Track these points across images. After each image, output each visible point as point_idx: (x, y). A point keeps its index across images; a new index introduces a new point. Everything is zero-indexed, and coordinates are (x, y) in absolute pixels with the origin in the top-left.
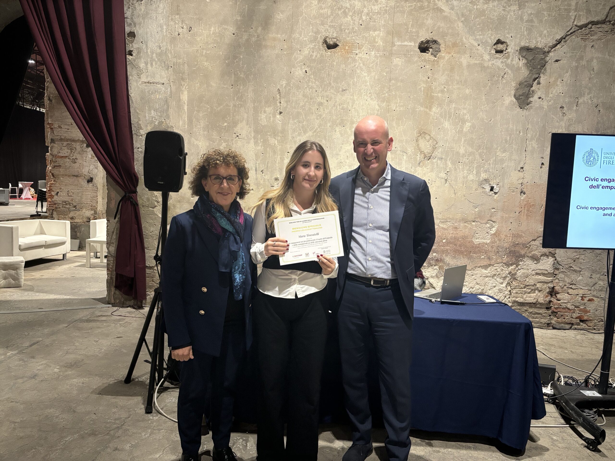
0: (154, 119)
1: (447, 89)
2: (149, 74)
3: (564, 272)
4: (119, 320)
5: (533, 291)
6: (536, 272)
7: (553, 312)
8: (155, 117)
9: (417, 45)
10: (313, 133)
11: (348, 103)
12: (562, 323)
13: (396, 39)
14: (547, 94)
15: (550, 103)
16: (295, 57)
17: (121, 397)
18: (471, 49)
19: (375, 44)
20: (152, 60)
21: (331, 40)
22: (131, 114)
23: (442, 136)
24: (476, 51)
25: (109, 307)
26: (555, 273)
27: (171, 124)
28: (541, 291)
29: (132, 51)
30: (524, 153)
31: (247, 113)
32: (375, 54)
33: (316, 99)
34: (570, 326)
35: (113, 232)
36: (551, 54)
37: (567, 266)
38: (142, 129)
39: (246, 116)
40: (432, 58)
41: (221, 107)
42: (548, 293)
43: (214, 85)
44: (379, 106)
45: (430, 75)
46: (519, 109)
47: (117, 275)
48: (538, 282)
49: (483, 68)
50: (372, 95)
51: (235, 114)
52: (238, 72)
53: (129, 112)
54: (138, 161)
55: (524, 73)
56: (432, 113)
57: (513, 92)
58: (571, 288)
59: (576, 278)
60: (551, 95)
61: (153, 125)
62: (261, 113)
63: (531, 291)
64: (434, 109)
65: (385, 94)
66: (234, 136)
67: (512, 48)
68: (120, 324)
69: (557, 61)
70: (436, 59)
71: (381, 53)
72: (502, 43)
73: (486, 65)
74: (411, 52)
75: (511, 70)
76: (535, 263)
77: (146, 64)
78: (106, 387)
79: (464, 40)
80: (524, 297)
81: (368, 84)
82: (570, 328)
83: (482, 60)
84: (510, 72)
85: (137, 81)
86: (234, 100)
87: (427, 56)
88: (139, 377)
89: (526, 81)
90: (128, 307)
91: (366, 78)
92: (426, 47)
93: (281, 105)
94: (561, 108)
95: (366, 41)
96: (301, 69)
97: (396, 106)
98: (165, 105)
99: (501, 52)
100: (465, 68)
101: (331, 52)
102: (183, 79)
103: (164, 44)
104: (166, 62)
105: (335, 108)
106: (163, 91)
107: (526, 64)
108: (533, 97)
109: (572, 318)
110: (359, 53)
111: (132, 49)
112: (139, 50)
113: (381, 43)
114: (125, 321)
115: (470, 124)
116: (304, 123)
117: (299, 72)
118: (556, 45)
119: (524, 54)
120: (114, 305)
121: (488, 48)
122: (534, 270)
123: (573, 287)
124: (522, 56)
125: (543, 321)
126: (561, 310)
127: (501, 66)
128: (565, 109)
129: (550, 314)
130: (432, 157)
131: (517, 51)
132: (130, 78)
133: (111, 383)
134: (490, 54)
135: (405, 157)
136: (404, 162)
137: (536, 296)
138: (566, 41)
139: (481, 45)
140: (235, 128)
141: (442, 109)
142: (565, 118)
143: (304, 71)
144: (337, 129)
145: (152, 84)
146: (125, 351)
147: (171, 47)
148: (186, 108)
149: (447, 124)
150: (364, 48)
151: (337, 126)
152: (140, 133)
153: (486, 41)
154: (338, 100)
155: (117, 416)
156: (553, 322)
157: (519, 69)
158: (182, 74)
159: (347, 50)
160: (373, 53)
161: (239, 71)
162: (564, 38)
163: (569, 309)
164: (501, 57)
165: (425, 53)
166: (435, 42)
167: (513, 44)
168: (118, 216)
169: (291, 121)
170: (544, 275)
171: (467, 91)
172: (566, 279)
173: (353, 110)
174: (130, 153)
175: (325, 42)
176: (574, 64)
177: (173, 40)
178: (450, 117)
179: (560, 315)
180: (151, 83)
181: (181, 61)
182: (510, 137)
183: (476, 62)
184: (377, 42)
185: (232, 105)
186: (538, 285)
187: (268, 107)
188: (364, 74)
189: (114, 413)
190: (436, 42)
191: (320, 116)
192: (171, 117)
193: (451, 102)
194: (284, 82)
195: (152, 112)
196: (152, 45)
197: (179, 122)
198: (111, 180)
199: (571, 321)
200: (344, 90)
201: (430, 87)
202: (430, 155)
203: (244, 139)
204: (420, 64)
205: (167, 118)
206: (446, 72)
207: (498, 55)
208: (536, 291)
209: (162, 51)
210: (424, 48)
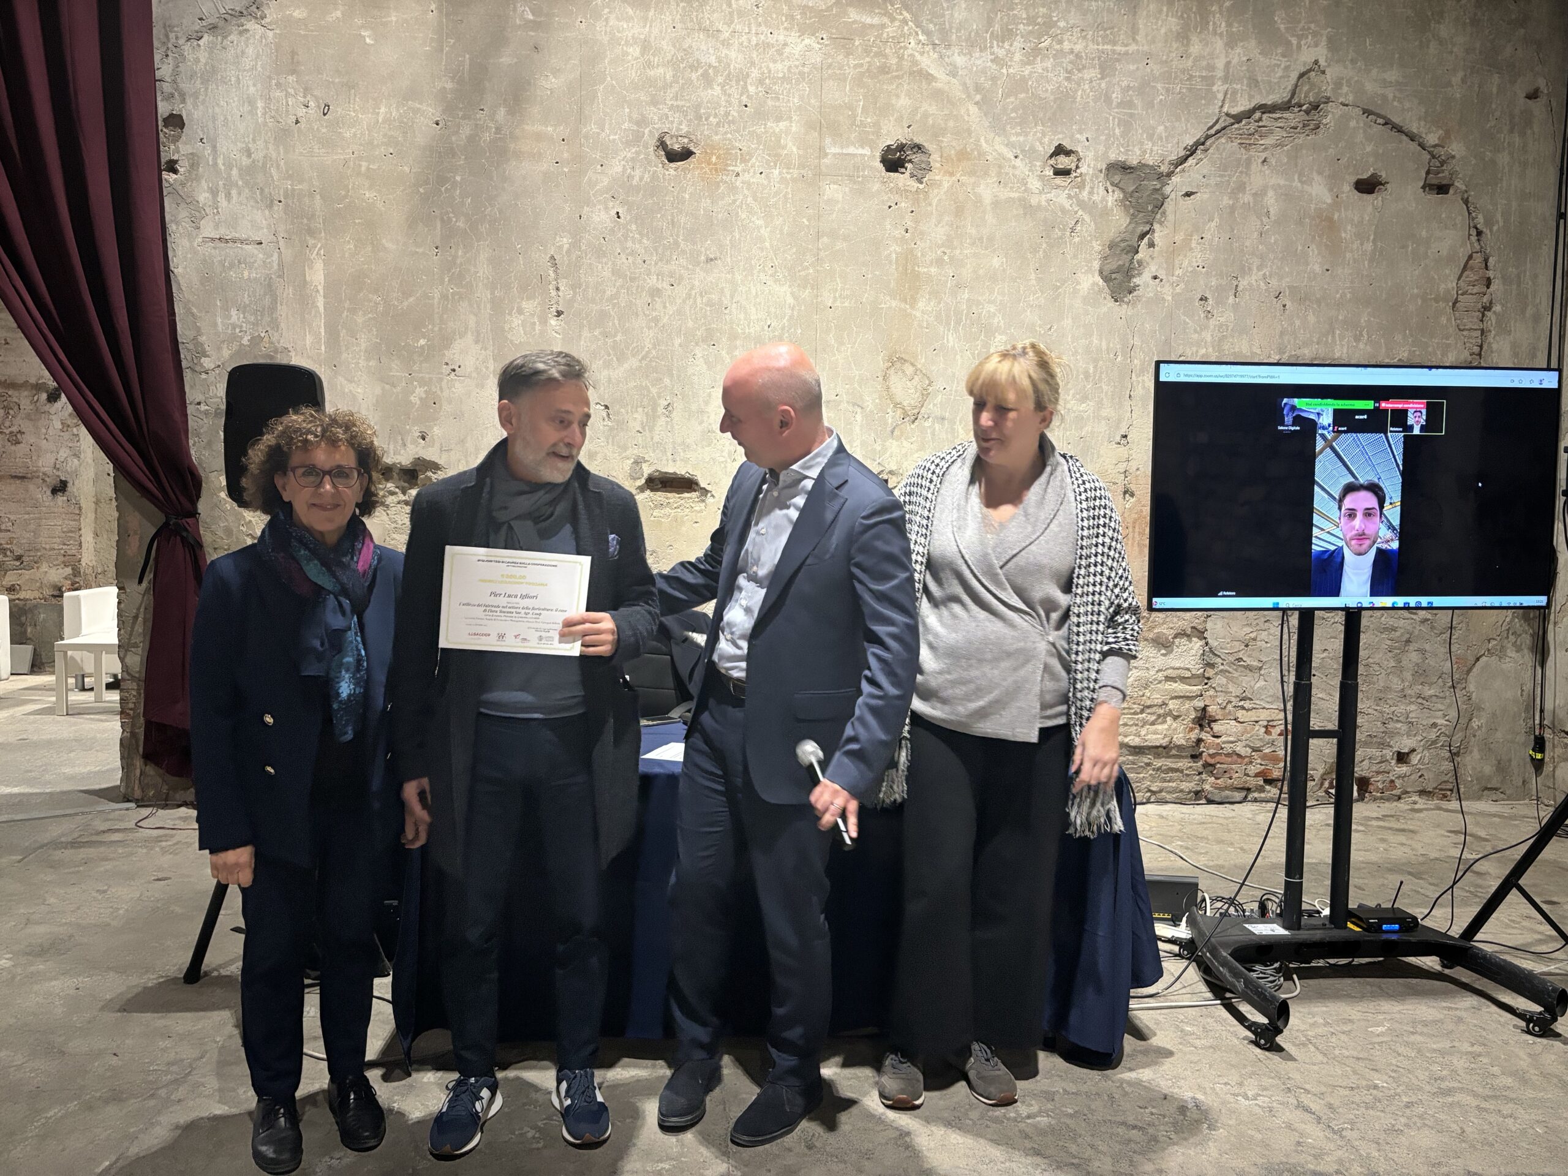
0: (237, 330)
1: (950, 257)
2: (223, 218)
3: (1227, 671)
4: (158, 839)
5: (1161, 718)
6: (1165, 673)
7: (1206, 765)
8: (241, 327)
9: (878, 155)
10: (640, 361)
11: (722, 289)
12: (1226, 788)
13: (828, 140)
14: (1170, 271)
15: (1178, 290)
16: (590, 179)
17: (179, 1014)
18: (1000, 167)
19: (780, 151)
20: (229, 184)
21: (675, 140)
22: (177, 319)
23: (942, 366)
24: (1011, 171)
25: (127, 809)
26: (1207, 675)
27: (283, 343)
28: (1179, 716)
29: (176, 162)
30: (1127, 403)
31: (476, 315)
32: (780, 173)
33: (644, 280)
34: (1243, 794)
35: (136, 617)
36: (1175, 179)
37: (1232, 658)
38: (208, 356)
39: (472, 321)
40: (913, 184)
41: (411, 299)
42: (1194, 721)
43: (390, 245)
44: (796, 298)
45: (910, 224)
46: (1110, 303)
47: (149, 725)
48: (1172, 698)
49: (1029, 209)
50: (776, 272)
51: (445, 316)
52: (451, 215)
53: (172, 313)
54: (198, 435)
55: (1120, 221)
56: (918, 314)
57: (1096, 265)
58: (1243, 708)
59: (1253, 683)
60: (1178, 272)
61: (235, 346)
62: (510, 314)
63: (1156, 720)
64: (921, 305)
65: (807, 268)
66: (446, 369)
67: (1089, 166)
68: (162, 848)
69: (1188, 194)
70: (921, 186)
71: (795, 173)
72: (1068, 153)
73: (1034, 201)
74: (863, 170)
75: (1090, 214)
76: (1163, 655)
77: (214, 193)
78: (137, 995)
79: (984, 145)
80: (1143, 733)
81: (767, 244)
82: (1244, 800)
83: (1025, 190)
84: (1087, 218)
85: (190, 237)
86: (442, 282)
87: (901, 179)
88: (220, 966)
89: (1123, 240)
90: (179, 806)
91: (762, 231)
92: (899, 158)
93: (560, 293)
94: (1201, 299)
95: (759, 143)
96: (606, 208)
97: (835, 297)
98: (265, 295)
99: (1065, 173)
100: (989, 208)
101: (676, 169)
102: (311, 232)
103: (260, 143)
104: (266, 190)
105: (690, 302)
106: (259, 262)
107: (1121, 201)
108: (1140, 274)
109: (1248, 775)
110: (744, 171)
111: (175, 158)
112: (195, 161)
113: (795, 149)
114: (174, 840)
115: (1004, 338)
116: (618, 338)
117: (600, 217)
118: (1185, 159)
119: (1117, 178)
120: (141, 803)
121: (1038, 164)
122: (1161, 670)
123: (1247, 704)
124: (1112, 184)
125: (1186, 786)
126: (1223, 758)
127: (1067, 206)
128: (1210, 301)
129: (1201, 770)
130: (920, 416)
131: (1101, 171)
132: (171, 227)
133: (150, 985)
134: (1041, 178)
135: (859, 417)
136: (857, 429)
137: (1168, 730)
138: (1206, 150)
139: (1021, 156)
140: (446, 352)
141: (939, 303)
142: (1212, 322)
143: (613, 213)
144: (698, 352)
145: (230, 244)
146: (178, 910)
147: (279, 153)
148: (320, 303)
149: (951, 340)
150: (754, 160)
151: (697, 344)
152: (201, 365)
153: (1033, 150)
154: (697, 283)
155: (172, 1056)
156: (1207, 787)
157: (1106, 212)
158: (309, 219)
159: (715, 164)
160: (776, 172)
161: (453, 212)
162: (1203, 144)
163: (1239, 756)
164: (1066, 184)
165: (896, 174)
166: (918, 148)
167: (1091, 155)
168: (149, 576)
169: (586, 333)
170: (1183, 679)
171: (996, 262)
172: (1231, 688)
173: (734, 305)
174: (177, 416)
175: (662, 144)
176: (1226, 201)
177: (282, 136)
178: (958, 322)
179: (1221, 771)
180: (227, 241)
181: (304, 187)
182: (1095, 367)
183: (1013, 195)
184: (784, 147)
185: (437, 295)
186: (1173, 705)
187: (528, 299)
188: (757, 222)
189: (164, 1050)
190: (920, 148)
191: (656, 320)
192: (283, 325)
193: (959, 286)
194: (565, 240)
195: (234, 312)
196: (229, 148)
197: (304, 340)
198: (125, 484)
199: (1246, 782)
200: (711, 260)
201: (912, 251)
202: (916, 411)
203: (469, 377)
204: (886, 198)
205: (272, 329)
206: (947, 218)
207: (1059, 180)
208: (1168, 718)
209: (253, 162)
210: (893, 161)
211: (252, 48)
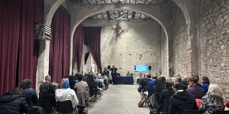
9: (129, 54)
33: (119, 60)
43: (109, 59)
52: (112, 58)
57: (139, 59)
60: (143, 59)
65: (126, 59)
69: (143, 56)
70: (131, 56)
71: (126, 55)
72: (137, 54)
103: (104, 55)
110: (123, 55)
111: (101, 56)
115: (135, 62)
119: (140, 55)
130: (131, 65)
143: (118, 57)
162: (144, 53)
171: (134, 59)
175: (120, 54)
180: (103, 59)
181: (106, 57)
183: (135, 56)
195: (103, 62)
200: (122, 59)
211: (104, 51)
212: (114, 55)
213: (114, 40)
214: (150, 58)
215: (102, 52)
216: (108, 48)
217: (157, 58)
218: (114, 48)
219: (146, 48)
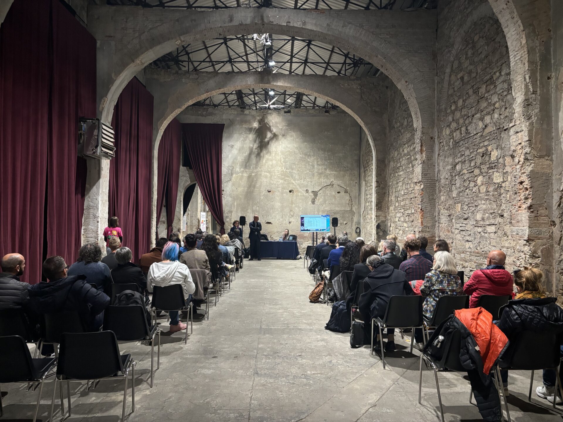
0: (228, 209)
10: (266, 211)
11: (274, 204)
13: (284, 190)
14: (318, 201)
16: (261, 194)
20: (228, 196)
22: (223, 208)
23: (295, 211)
24: (302, 192)
33: (266, 204)
36: (319, 192)
38: (225, 212)
39: (250, 208)
41: (244, 206)
43: (242, 200)
44: (281, 205)
45: (292, 197)
46: (312, 205)
49: (304, 196)
52: (248, 198)
55: (313, 197)
56: (293, 206)
57: (311, 201)
65: (282, 202)
67: (310, 191)
70: (293, 194)
74: (287, 192)
79: (299, 190)
84: (310, 197)
86: (247, 204)
87: (291, 193)
89: (313, 199)
93: (258, 205)
95: (277, 190)
97: (285, 205)
98: (231, 206)
99: (307, 192)
100: (300, 196)
104: (231, 196)
105: (271, 206)
106: (230, 203)
108: (315, 202)
110: (276, 193)
111: (223, 194)
113: (281, 191)
115: (302, 208)
116: (264, 209)
119: (313, 193)
127: (308, 195)
128: (322, 204)
130: (293, 216)
132: (222, 200)
135: (287, 216)
138: (322, 189)
140: (247, 211)
143: (263, 197)
147: (232, 193)
148: (236, 206)
153: (304, 190)
158: (235, 199)
159: (273, 192)
160: (279, 193)
166: (293, 190)
169: (261, 209)
171: (301, 201)
175: (268, 191)
176: (324, 194)
178: (297, 207)
180: (227, 201)
181: (235, 196)
182: (311, 211)
187: (255, 206)
188: (277, 198)
193: (297, 203)
194: (259, 200)
196: (228, 192)
197: (234, 210)
200: (273, 201)
201: (292, 200)
203: (249, 213)
204: (289, 195)
205: (231, 209)
206: (296, 197)
210: (290, 192)
211: (230, 184)
212: (253, 192)
213: (253, 157)
214: (335, 199)
215: (225, 184)
216: (240, 174)
217: (351, 200)
218: (253, 174)
219: (327, 176)
